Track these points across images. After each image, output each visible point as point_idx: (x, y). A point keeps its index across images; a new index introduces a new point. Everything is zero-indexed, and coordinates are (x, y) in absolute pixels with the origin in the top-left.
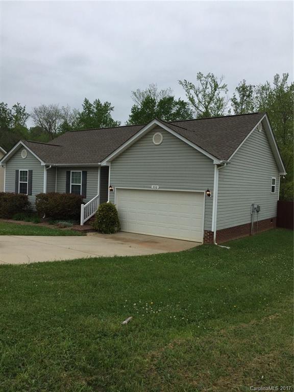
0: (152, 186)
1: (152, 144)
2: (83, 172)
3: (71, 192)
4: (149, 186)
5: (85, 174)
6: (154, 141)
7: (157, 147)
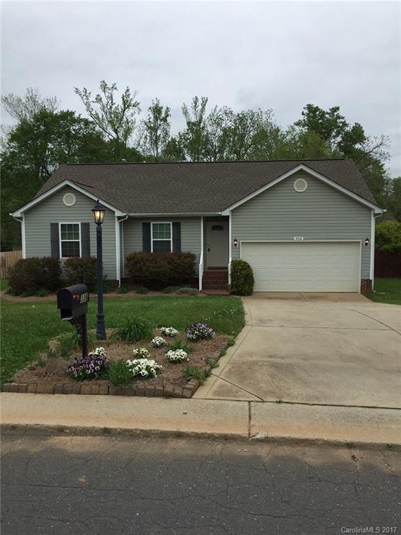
0: (295, 238)
1: (293, 191)
2: (173, 224)
3: (152, 251)
4: (291, 237)
5: (177, 226)
6: (295, 188)
7: (301, 194)
